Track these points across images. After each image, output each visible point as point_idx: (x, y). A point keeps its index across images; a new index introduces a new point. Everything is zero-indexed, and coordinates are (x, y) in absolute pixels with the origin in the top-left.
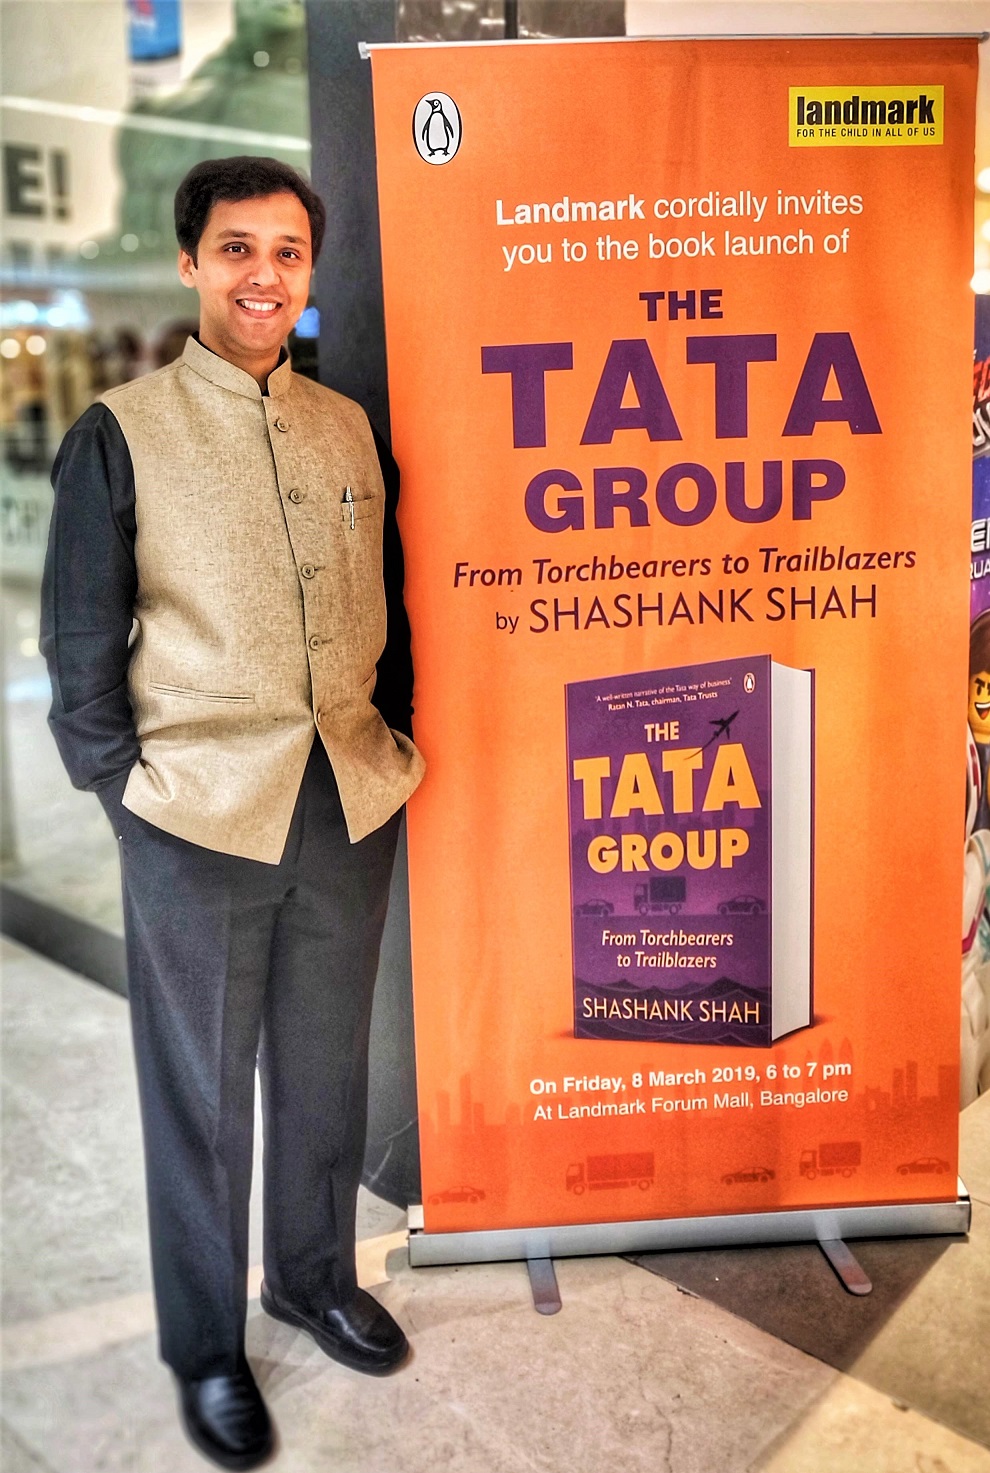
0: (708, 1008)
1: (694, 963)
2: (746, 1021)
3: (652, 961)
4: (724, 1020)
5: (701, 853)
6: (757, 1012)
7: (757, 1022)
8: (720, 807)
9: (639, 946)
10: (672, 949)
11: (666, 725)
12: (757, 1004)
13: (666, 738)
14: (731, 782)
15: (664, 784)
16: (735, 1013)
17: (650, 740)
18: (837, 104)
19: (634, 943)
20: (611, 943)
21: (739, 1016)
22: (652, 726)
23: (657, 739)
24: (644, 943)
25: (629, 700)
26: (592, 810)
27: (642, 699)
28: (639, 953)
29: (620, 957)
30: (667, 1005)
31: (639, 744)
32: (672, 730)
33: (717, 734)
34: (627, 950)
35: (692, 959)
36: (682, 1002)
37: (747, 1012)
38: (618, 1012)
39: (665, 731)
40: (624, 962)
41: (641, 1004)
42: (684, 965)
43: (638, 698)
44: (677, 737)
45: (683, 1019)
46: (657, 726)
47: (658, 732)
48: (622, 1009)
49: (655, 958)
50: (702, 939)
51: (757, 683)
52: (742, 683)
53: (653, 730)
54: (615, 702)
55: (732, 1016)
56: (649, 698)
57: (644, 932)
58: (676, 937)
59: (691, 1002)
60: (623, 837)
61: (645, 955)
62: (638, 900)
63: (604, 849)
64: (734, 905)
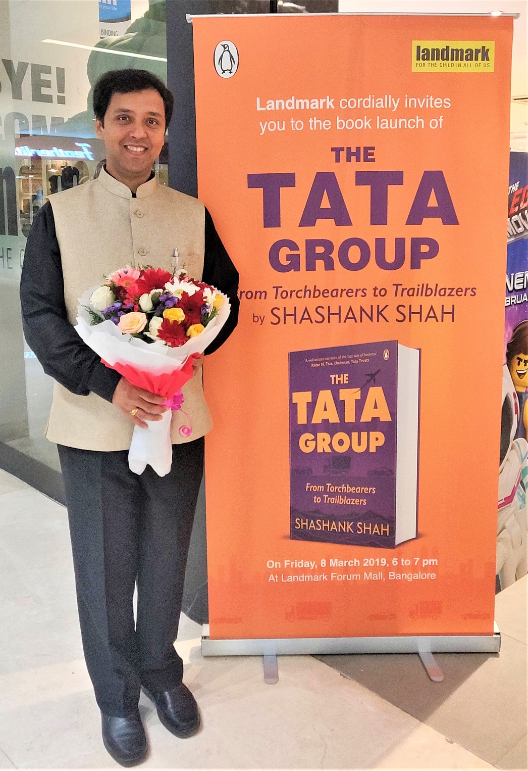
0: (362, 526)
1: (354, 502)
2: (382, 534)
3: (333, 500)
4: (370, 533)
5: (359, 444)
6: (388, 530)
7: (388, 535)
8: (370, 420)
9: (325, 492)
10: (343, 494)
11: (342, 375)
12: (388, 525)
13: (342, 383)
14: (376, 407)
15: (340, 406)
16: (376, 530)
17: (333, 383)
18: (438, 50)
19: (323, 490)
20: (311, 490)
21: (378, 531)
22: (334, 376)
23: (337, 383)
24: (328, 491)
25: (323, 362)
26: (302, 419)
27: (329, 361)
28: (325, 496)
29: (315, 498)
30: (340, 524)
31: (327, 385)
32: (344, 378)
33: (369, 381)
34: (318, 494)
35: (354, 500)
36: (348, 523)
37: (382, 530)
38: (314, 527)
39: (341, 379)
40: (317, 500)
41: (326, 523)
42: (349, 503)
43: (327, 361)
44: (347, 382)
45: (348, 531)
46: (337, 375)
47: (337, 379)
48: (316, 525)
49: (334, 499)
50: (358, 490)
51: (390, 355)
52: (382, 355)
53: (335, 378)
54: (315, 363)
55: (374, 531)
56: (333, 361)
57: (329, 485)
58: (345, 488)
59: (352, 523)
60: (318, 434)
61: (329, 497)
62: (325, 468)
63: (308, 440)
64: (375, 472)
